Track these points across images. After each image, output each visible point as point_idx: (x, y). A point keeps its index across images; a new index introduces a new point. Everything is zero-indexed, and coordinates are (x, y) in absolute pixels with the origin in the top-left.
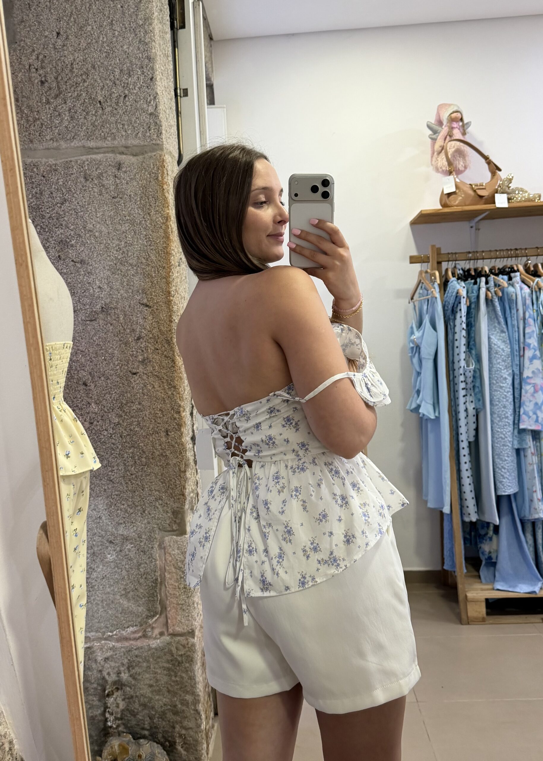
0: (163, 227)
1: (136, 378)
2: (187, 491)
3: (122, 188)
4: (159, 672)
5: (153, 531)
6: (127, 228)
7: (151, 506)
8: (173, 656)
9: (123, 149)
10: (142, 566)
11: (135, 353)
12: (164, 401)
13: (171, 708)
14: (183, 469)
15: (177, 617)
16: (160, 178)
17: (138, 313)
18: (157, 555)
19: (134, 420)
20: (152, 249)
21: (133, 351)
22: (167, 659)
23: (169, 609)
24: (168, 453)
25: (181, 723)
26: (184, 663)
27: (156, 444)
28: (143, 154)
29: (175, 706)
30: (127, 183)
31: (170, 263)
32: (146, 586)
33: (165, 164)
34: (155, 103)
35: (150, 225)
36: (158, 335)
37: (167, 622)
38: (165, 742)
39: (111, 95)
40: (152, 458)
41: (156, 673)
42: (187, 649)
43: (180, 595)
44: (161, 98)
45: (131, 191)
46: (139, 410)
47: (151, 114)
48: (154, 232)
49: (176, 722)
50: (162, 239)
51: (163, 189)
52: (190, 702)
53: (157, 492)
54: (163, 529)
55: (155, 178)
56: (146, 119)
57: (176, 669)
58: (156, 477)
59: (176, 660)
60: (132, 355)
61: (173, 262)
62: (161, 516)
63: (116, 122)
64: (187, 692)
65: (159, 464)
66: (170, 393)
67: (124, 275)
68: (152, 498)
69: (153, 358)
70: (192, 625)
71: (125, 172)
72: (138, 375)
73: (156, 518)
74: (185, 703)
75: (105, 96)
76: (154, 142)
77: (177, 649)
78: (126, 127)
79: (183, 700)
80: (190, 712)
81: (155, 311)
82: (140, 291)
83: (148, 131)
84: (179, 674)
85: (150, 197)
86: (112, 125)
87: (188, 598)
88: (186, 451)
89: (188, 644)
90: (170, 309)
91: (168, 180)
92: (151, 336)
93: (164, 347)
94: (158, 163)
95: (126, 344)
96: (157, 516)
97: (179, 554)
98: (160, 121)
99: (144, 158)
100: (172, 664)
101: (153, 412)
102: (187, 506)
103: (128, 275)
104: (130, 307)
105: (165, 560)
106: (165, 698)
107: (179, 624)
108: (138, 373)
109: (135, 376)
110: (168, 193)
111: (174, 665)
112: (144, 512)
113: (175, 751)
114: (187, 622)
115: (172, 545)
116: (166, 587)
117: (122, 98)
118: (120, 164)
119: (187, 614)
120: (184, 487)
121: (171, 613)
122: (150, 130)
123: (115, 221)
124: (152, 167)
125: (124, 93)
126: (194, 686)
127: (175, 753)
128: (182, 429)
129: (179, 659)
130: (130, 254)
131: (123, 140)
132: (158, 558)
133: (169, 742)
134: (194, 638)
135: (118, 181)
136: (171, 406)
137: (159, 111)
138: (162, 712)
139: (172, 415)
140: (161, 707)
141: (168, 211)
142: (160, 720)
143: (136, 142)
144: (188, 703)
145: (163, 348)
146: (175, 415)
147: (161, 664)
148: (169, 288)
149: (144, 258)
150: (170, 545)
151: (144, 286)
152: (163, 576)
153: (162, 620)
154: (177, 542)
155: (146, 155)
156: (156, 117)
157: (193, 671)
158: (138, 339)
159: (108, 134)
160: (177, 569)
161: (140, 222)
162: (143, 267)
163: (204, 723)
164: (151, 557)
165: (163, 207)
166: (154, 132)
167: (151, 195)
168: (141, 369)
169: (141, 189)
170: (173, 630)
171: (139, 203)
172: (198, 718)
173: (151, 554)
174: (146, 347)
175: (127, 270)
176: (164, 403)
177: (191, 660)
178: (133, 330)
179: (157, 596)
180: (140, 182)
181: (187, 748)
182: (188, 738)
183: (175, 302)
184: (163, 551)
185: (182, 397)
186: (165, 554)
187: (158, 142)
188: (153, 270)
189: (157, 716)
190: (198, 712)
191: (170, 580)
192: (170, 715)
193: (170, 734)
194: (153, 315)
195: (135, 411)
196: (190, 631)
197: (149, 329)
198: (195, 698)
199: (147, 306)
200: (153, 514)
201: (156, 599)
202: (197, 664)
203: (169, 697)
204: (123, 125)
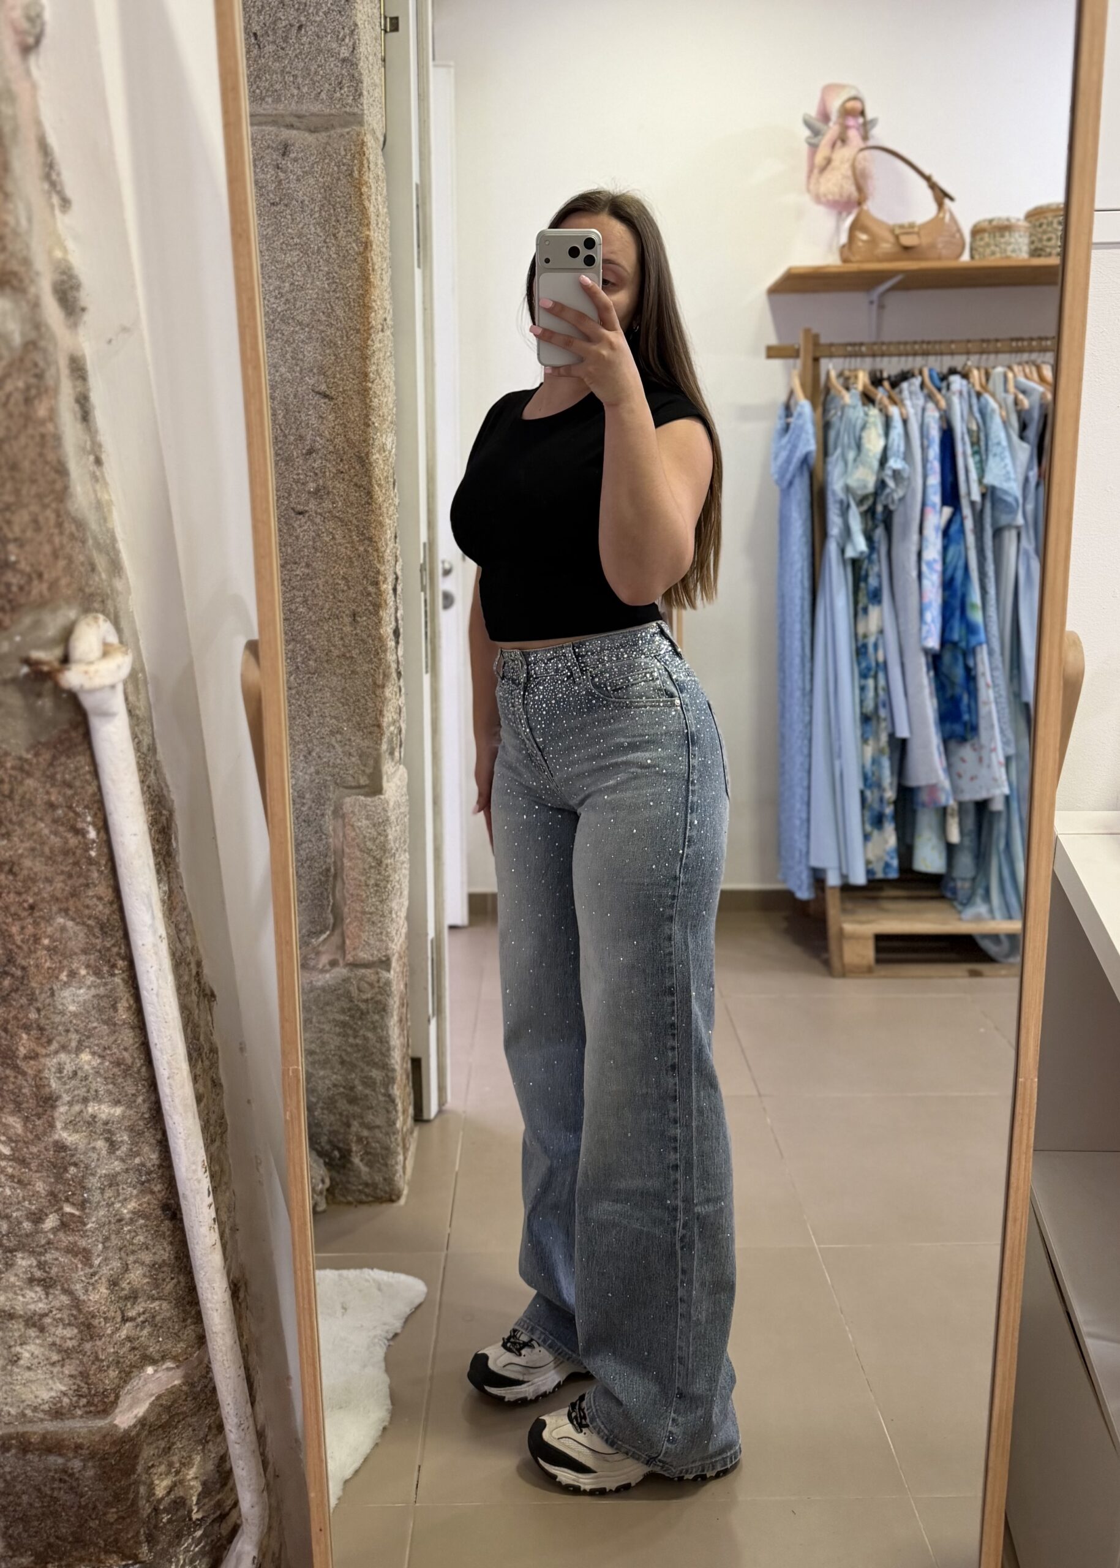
0: (359, 259)
1: (303, 520)
2: (386, 720)
3: (289, 188)
4: (327, 1029)
5: (325, 787)
6: (296, 259)
7: (323, 744)
8: (351, 1001)
9: (294, 121)
10: (304, 845)
11: (302, 477)
12: (352, 562)
13: (345, 1091)
14: (380, 682)
15: (362, 934)
16: (356, 174)
17: (311, 407)
18: (331, 828)
19: (297, 593)
20: (337, 298)
21: (298, 474)
22: (342, 1007)
23: (348, 920)
24: (355, 653)
25: (362, 1118)
26: (371, 1014)
27: (334, 636)
28: (327, 129)
29: (352, 1088)
30: (298, 180)
31: (369, 323)
32: (310, 879)
33: (365, 149)
34: (352, 41)
35: (334, 256)
36: (343, 448)
37: (344, 942)
38: (333, 1150)
39: (275, 23)
40: (327, 661)
41: (321, 1031)
42: (377, 990)
43: (367, 897)
44: (362, 34)
45: (304, 194)
46: (306, 577)
47: (344, 60)
48: (341, 267)
49: (354, 1117)
50: (357, 280)
51: (361, 194)
52: (378, 1081)
53: (333, 720)
54: (341, 784)
55: (347, 173)
56: (335, 69)
57: (356, 1024)
58: (333, 695)
59: (358, 1009)
60: (297, 482)
61: (373, 322)
62: (338, 761)
63: (283, 71)
64: (375, 1065)
65: (338, 671)
66: (361, 549)
67: (287, 341)
68: (325, 731)
69: (334, 488)
70: (387, 949)
71: (296, 160)
72: (307, 515)
73: (331, 764)
74: (369, 1083)
75: (265, 24)
76: (348, 109)
77: (360, 990)
78: (300, 80)
79: (366, 1077)
80: (378, 1099)
81: (341, 406)
82: (315, 371)
83: (337, 89)
84: (361, 1032)
85: (338, 205)
86: (274, 76)
87: (381, 902)
88: (385, 651)
89: (378, 981)
90: (366, 404)
91: (369, 177)
92: (331, 448)
93: (354, 468)
94: (353, 147)
95: (288, 460)
96: (332, 761)
97: (368, 827)
98: (361, 74)
99: (329, 137)
100: (350, 1016)
101: (331, 581)
102: (384, 747)
103: (294, 340)
104: (295, 396)
105: (344, 836)
106: (336, 1073)
107: (364, 946)
108: (306, 511)
109: (301, 516)
110: (369, 201)
111: (352, 1017)
112: (310, 753)
113: (349, 1165)
114: (378, 943)
115: (356, 810)
116: (344, 883)
117: (294, 31)
118: (286, 146)
119: (378, 931)
120: (381, 712)
121: (351, 927)
122: (341, 88)
123: (274, 245)
124: (343, 153)
125: (299, 21)
126: (386, 1052)
127: (349, 1170)
128: (381, 613)
129: (363, 1006)
130: (299, 304)
131: (293, 103)
132: (332, 833)
133: (339, 1149)
134: (389, 971)
135: (282, 175)
136: (363, 572)
137: (357, 56)
138: (329, 1098)
139: (365, 589)
140: (329, 1089)
141: (368, 233)
142: (325, 1112)
143: (316, 108)
144: (375, 1083)
145: (352, 471)
146: (371, 589)
147: (331, 1018)
148: (366, 366)
149: (323, 313)
150: (353, 812)
151: (322, 361)
152: (339, 864)
153: (336, 939)
154: (366, 805)
155: (332, 132)
156: (352, 65)
157: (385, 1027)
158: (310, 452)
159: (268, 90)
160: (364, 852)
161: (319, 249)
162: (321, 328)
163: (401, 1118)
164: (320, 831)
165: (360, 224)
166: (350, 91)
167: (340, 203)
168: (312, 506)
169: (322, 190)
170: (353, 957)
171: (317, 215)
172: (391, 1108)
173: (321, 826)
174: (323, 469)
175: (293, 331)
176: (351, 566)
177: (382, 1009)
178: (301, 438)
179: (328, 897)
180: (321, 179)
181: (369, 1161)
182: (373, 1145)
183: (375, 392)
184: (340, 821)
185: (383, 557)
186: (344, 826)
187: (356, 110)
188: (338, 334)
189: (321, 1104)
190: (391, 1100)
191: (353, 870)
192: (342, 1105)
193: (341, 1137)
194: (335, 412)
195: (299, 578)
196: (384, 959)
197: (328, 436)
198: (387, 1075)
199: (326, 396)
200: (325, 757)
201: (325, 902)
202: (392, 1016)
203: (343, 1072)
204: (296, 77)
